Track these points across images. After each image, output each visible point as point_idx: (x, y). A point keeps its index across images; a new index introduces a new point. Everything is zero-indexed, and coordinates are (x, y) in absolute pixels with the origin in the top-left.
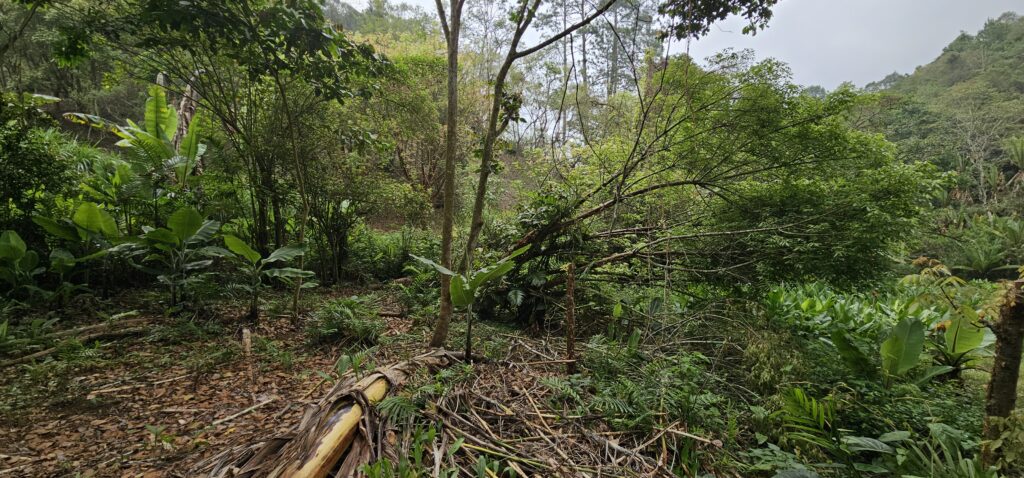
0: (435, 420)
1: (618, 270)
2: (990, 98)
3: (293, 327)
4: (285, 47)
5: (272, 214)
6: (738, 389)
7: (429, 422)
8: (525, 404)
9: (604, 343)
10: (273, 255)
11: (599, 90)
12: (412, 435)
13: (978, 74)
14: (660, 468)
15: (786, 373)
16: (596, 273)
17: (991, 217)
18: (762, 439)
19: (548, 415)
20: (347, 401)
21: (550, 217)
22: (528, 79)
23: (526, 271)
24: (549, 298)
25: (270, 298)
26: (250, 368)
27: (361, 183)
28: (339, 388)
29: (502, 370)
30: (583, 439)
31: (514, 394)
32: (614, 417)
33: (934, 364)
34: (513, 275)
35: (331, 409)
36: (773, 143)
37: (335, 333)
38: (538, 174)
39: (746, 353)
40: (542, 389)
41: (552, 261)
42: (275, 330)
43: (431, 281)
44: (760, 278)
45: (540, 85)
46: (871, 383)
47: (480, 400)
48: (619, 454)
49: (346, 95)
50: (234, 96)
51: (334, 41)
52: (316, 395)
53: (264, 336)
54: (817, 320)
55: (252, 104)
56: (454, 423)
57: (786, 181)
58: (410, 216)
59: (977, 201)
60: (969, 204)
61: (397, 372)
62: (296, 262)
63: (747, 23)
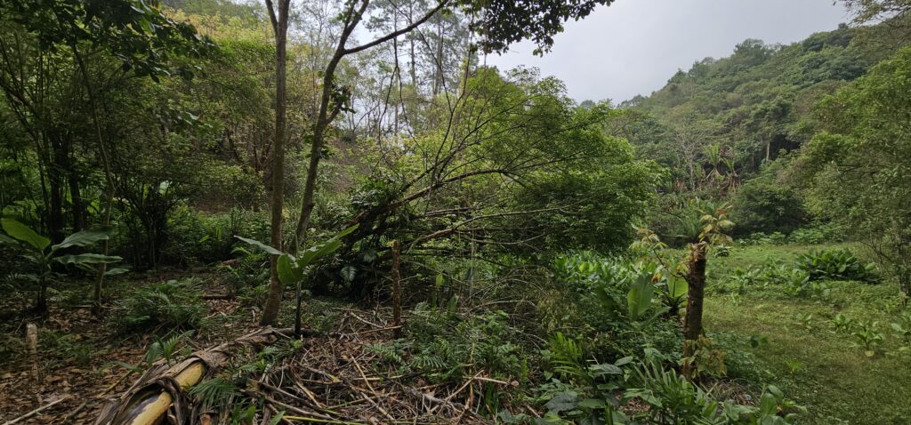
0: (256, 397)
1: (441, 245)
2: (696, 117)
3: (94, 318)
4: (85, 16)
5: (69, 194)
6: (533, 338)
7: (250, 400)
8: (353, 370)
9: (427, 309)
10: (67, 239)
11: (426, 89)
12: (230, 415)
13: (688, 100)
14: (467, 411)
15: (565, 321)
16: (422, 248)
17: (698, 200)
18: (548, 375)
19: (374, 378)
20: (153, 390)
21: (380, 200)
22: (361, 74)
23: (358, 249)
24: (379, 272)
25: (65, 288)
26: (35, 366)
27: (183, 164)
28: (148, 377)
29: (332, 341)
30: (402, 396)
31: (343, 363)
32: (431, 373)
33: (663, 306)
34: (344, 253)
35: (132, 401)
36: (556, 142)
37: (148, 320)
38: (371, 161)
39: (538, 308)
40: (370, 355)
41: (382, 238)
42: (71, 321)
43: (263, 261)
44: (548, 248)
45: (373, 80)
46: (621, 324)
47: (308, 372)
48: (434, 404)
49: (162, 73)
50: (22, 64)
51: (146, 15)
52: (121, 388)
53: (55, 331)
54: (590, 278)
55: (44, 74)
56: (278, 397)
57: (565, 172)
58: (239, 198)
59: (689, 189)
60: (685, 191)
61: (215, 354)
62: (101, 247)
63: (536, 47)
